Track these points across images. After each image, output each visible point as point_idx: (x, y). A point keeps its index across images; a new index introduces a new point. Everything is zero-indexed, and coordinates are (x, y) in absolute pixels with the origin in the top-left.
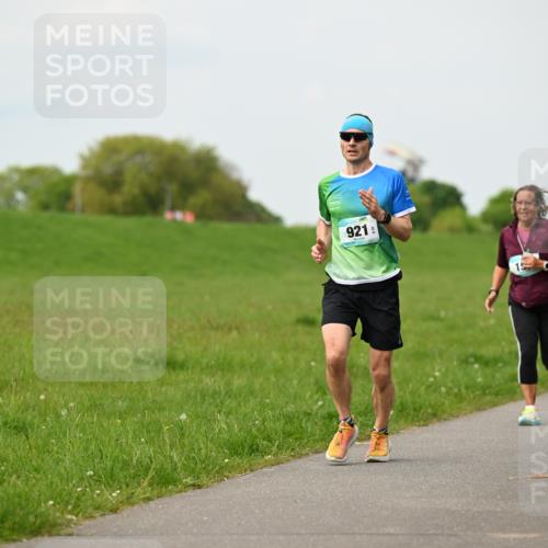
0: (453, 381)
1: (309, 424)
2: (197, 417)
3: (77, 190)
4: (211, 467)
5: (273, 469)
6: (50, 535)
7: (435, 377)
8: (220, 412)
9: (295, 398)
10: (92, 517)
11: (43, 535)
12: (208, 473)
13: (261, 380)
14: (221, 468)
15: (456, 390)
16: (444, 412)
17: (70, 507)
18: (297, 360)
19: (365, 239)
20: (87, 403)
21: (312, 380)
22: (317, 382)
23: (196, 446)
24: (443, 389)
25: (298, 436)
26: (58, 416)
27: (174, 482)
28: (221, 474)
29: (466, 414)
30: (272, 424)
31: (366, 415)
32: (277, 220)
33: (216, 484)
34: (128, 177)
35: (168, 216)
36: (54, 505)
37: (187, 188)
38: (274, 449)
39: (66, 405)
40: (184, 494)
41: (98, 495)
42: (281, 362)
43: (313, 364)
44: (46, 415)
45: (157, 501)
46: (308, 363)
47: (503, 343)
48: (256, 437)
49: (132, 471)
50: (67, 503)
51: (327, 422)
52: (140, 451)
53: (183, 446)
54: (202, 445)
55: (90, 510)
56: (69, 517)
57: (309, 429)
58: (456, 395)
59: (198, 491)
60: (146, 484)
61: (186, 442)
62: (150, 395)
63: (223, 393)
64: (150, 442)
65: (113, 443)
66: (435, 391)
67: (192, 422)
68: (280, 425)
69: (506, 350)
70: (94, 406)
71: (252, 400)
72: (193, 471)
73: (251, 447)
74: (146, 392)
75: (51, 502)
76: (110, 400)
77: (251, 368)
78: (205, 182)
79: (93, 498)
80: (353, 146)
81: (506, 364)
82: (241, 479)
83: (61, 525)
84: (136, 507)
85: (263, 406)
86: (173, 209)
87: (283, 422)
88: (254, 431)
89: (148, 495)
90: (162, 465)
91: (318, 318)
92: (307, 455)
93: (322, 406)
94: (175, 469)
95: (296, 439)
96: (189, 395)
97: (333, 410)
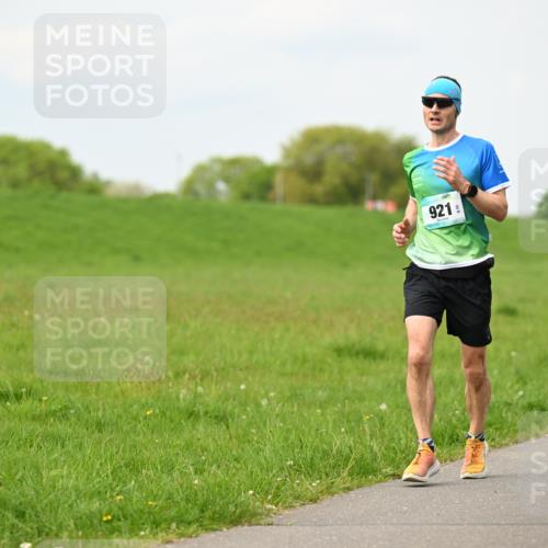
1: (509, 414)
2: (398, 406)
3: (278, 180)
6: (250, 524)
10: (291, 507)
11: (243, 525)
17: (270, 497)
18: (497, 349)
19: (449, 220)
20: (288, 394)
21: (512, 370)
22: (517, 372)
23: (396, 436)
25: (498, 426)
26: (258, 405)
27: (374, 472)
34: (329, 167)
35: (369, 205)
36: (254, 495)
37: (389, 178)
39: (266, 395)
40: (383, 484)
41: (298, 485)
43: (513, 354)
44: (246, 404)
45: (356, 491)
46: (508, 353)
48: (455, 427)
49: (331, 461)
50: (267, 493)
51: (527, 412)
52: (340, 441)
53: (383, 436)
54: (402, 435)
55: (290, 500)
56: (270, 506)
57: (510, 419)
60: (345, 474)
61: (386, 431)
62: (350, 385)
64: (350, 431)
65: (313, 433)
67: (392, 412)
70: (295, 396)
71: (452, 391)
72: (393, 460)
73: (451, 437)
74: (347, 382)
75: (251, 492)
76: (310, 391)
77: (452, 358)
79: (293, 488)
80: (436, 113)
83: (260, 514)
84: (336, 497)
86: (375, 198)
88: (454, 421)
89: (348, 485)
90: (362, 455)
91: (520, 307)
92: (507, 445)
93: (523, 396)
94: (375, 459)
95: (496, 429)
96: (389, 386)
97: (533, 399)
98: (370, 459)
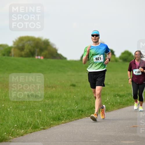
0: (112, 101)
1: (74, 113)
2: (44, 110)
3: (12, 50)
4: (48, 124)
5: (64, 124)
6: (5, 142)
7: (107, 100)
8: (50, 109)
9: (70, 105)
10: (16, 137)
11: (3, 142)
12: (47, 125)
13: (61, 101)
14: (50, 124)
15: (113, 104)
16: (109, 109)
17: (10, 135)
18: (70, 96)
19: (100, 61)
20: (15, 107)
21: (75, 101)
22: (76, 101)
23: (44, 119)
24: (109, 103)
25: (71, 116)
26: (7, 110)
27: (38, 128)
28: (50, 126)
29: (115, 110)
30: (64, 113)
31: (89, 110)
32: (65, 58)
33: (49, 129)
34: (26, 47)
35: (36, 57)
36: (6, 134)
37: (42, 50)
38: (64, 119)
39: (9, 107)
40: (40, 131)
41: (18, 131)
42: (66, 96)
43: (75, 97)
44: (4, 110)
45: (34, 133)
46: (73, 96)
47: (125, 91)
48: (60, 116)
49: (27, 125)
50: (10, 134)
51: (78, 112)
52: (29, 120)
53: (41, 118)
54: (45, 118)
55: (16, 135)
56: (10, 137)
58: (113, 105)
59: (44, 130)
60: (30, 128)
61: (41, 117)
62: (32, 105)
63: (51, 104)
64: (32, 117)
65: (22, 117)
66: (107, 104)
67: (43, 112)
68: (66, 113)
69: (126, 93)
70: (17, 108)
71: (59, 106)
72: (43, 125)
73: (58, 119)
74: (31, 104)
75: (5, 133)
76: (21, 106)
77: (58, 98)
78: (46, 48)
79: (16, 132)
80: (95, 38)
81: (126, 97)
82: (56, 127)
83: (8, 139)
84: (28, 135)
85: (61, 108)
86: (38, 56)
87: (67, 112)
88: (59, 114)
89: (31, 131)
90: (35, 123)
91: (76, 84)
92: (73, 121)
93: (77, 108)
94: (38, 125)
95: (70, 116)
96: (42, 105)
97: (80, 109)
98: (37, 125)
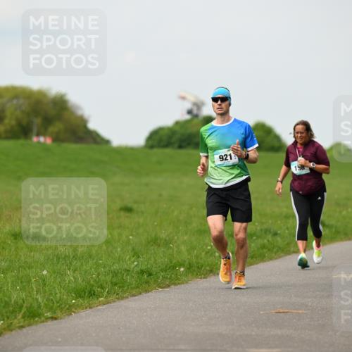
1: (128, 277)
2: (54, 272)
4: (63, 306)
5: (104, 307)
7: (211, 246)
8: (69, 269)
9: (119, 259)
12: (62, 309)
14: (70, 306)
18: (120, 235)
19: (230, 162)
21: (130, 248)
22: (133, 249)
23: (53, 292)
24: (217, 254)
25: (121, 285)
27: (39, 315)
28: (70, 310)
30: (104, 278)
31: (166, 271)
32: (108, 142)
33: (67, 317)
34: (8, 113)
35: (35, 139)
37: (48, 121)
38: (105, 293)
40: (45, 323)
42: (110, 237)
43: (131, 237)
45: (28, 328)
46: (127, 237)
48: (93, 286)
49: (11, 309)
51: (140, 275)
52: (16, 296)
53: (45, 292)
54: (57, 291)
57: (128, 281)
59: (55, 321)
60: (20, 316)
61: (47, 289)
62: (23, 258)
63: (71, 257)
64: (23, 289)
66: (211, 255)
67: (50, 276)
68: (109, 278)
69: (259, 228)
71: (90, 262)
72: (51, 308)
73: (90, 292)
74: (20, 256)
78: (59, 117)
81: (258, 237)
82: (83, 313)
84: (14, 332)
85: (98, 265)
86: (38, 135)
87: (111, 275)
88: (92, 282)
89: (21, 324)
90: (31, 305)
91: (135, 207)
92: (127, 297)
93: (137, 265)
94: (39, 307)
95: (119, 287)
96: (48, 259)
97: (144, 267)
98: (36, 307)
